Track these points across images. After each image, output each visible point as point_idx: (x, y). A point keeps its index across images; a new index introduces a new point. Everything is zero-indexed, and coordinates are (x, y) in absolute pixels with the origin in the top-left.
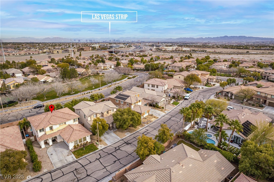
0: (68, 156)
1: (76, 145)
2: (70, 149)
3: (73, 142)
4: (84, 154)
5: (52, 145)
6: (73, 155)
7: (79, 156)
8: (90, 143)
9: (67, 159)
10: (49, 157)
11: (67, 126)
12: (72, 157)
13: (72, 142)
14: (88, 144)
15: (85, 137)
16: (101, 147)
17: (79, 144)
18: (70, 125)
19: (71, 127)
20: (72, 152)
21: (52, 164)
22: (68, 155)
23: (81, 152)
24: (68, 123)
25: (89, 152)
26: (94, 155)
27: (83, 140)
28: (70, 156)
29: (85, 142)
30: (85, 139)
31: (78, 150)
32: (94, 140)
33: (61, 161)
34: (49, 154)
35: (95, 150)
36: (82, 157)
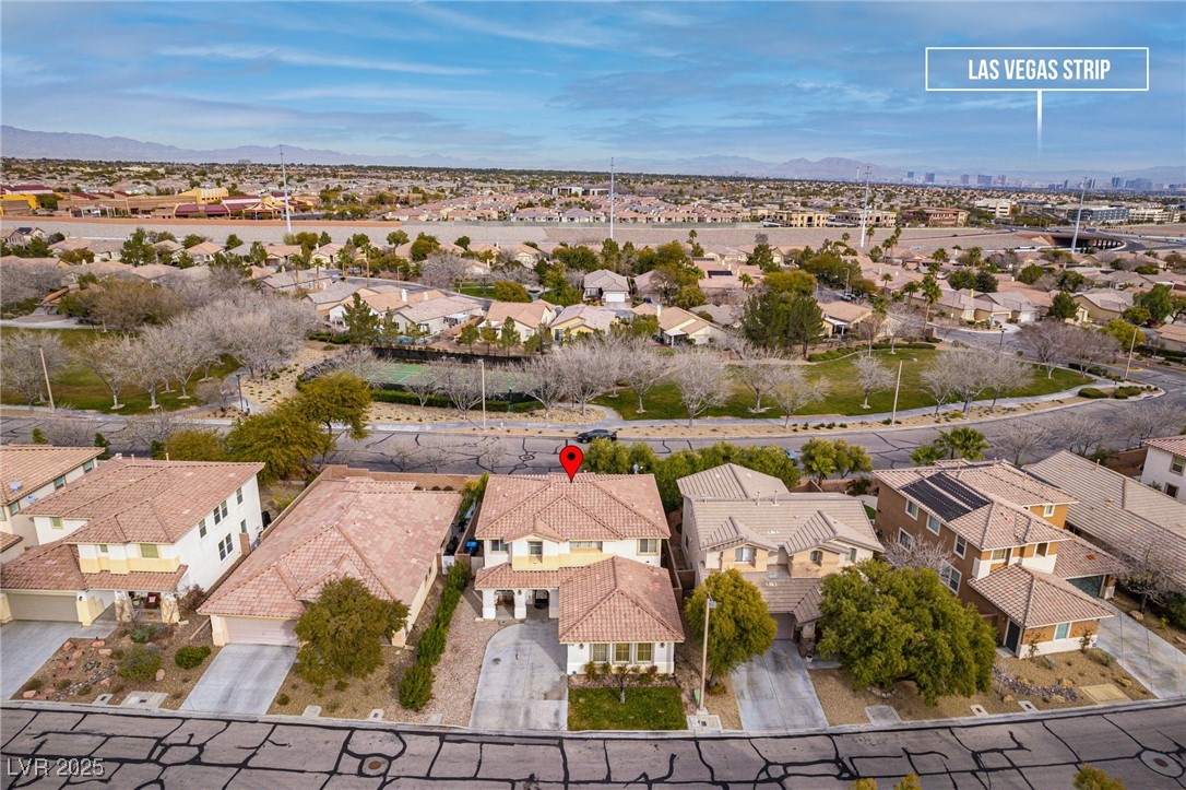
0: (545, 699)
1: (599, 663)
2: (569, 672)
3: (586, 645)
4: (612, 721)
5: (522, 621)
6: (565, 703)
7: (584, 723)
8: (669, 679)
9: (532, 710)
10: (481, 667)
11: (605, 558)
12: (557, 714)
13: (581, 646)
14: (657, 682)
15: (650, 646)
16: (704, 724)
17: (614, 667)
18: (617, 562)
19: (612, 574)
20: (570, 690)
21: (472, 705)
22: (546, 697)
23: (606, 706)
24: (612, 548)
25: (635, 725)
26: (649, 748)
27: (634, 652)
28: (553, 705)
29: (644, 666)
30: (646, 651)
31: (597, 693)
32: (693, 673)
33: (508, 706)
34: (490, 654)
35: (666, 728)
36: (594, 736)
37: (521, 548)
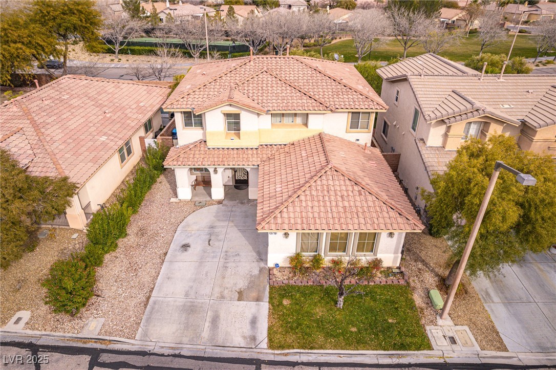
0: (239, 299)
1: (307, 256)
2: (271, 264)
3: (293, 234)
5: (220, 202)
6: (265, 306)
7: (290, 338)
8: (394, 274)
9: (222, 315)
10: (166, 254)
11: (310, 135)
12: (254, 322)
13: (286, 235)
14: (379, 278)
15: (375, 236)
16: (453, 341)
17: (327, 259)
18: (325, 138)
19: (320, 149)
20: (271, 288)
21: (146, 306)
22: (241, 296)
23: (319, 311)
24: (320, 123)
27: (353, 243)
28: (248, 308)
29: (365, 259)
30: (368, 242)
31: (306, 292)
32: (420, 266)
33: (191, 309)
34: (179, 238)
35: (403, 347)
36: (304, 359)
37: (215, 121)
